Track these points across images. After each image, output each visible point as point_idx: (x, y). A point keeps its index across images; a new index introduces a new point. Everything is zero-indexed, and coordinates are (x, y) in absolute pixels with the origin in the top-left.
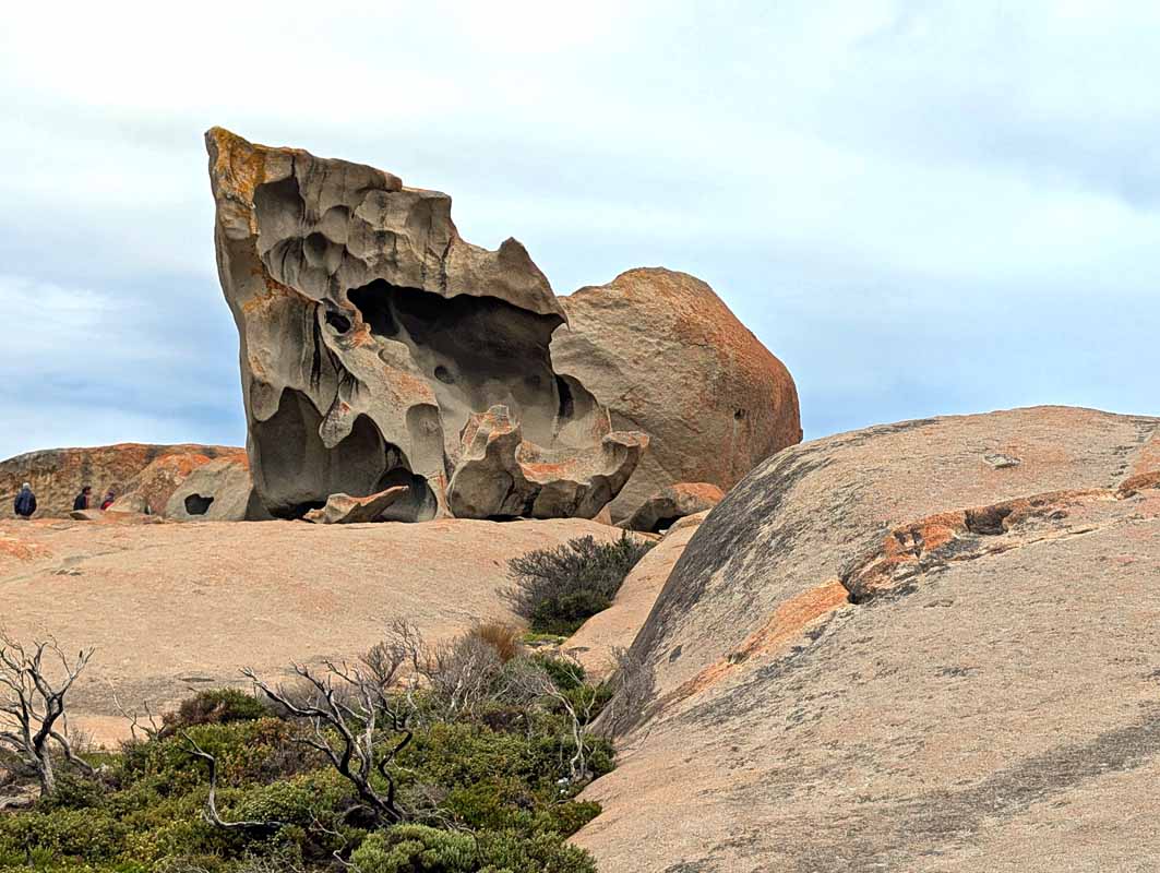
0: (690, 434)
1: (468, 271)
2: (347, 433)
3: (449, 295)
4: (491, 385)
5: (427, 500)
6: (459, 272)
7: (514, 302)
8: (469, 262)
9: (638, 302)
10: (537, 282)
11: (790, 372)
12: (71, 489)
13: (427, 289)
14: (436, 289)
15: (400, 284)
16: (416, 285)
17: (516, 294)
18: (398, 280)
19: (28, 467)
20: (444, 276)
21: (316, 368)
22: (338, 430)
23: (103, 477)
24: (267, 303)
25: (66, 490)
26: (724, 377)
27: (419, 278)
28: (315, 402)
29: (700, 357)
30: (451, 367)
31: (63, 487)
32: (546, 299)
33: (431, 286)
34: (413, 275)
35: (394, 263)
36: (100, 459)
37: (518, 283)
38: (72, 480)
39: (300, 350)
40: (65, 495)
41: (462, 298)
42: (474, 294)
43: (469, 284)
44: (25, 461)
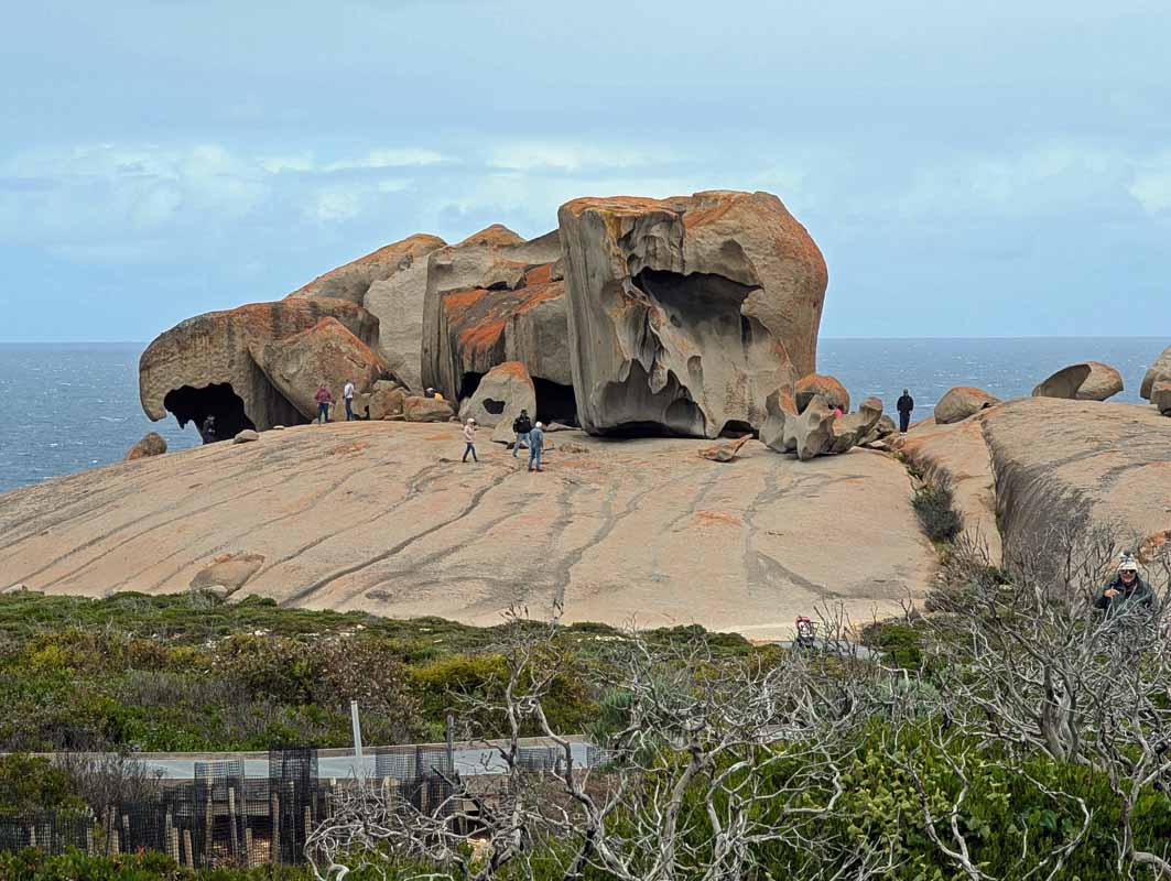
0: (787, 324)
1: (698, 257)
2: (665, 384)
3: (686, 274)
4: (703, 324)
5: (697, 415)
6: (693, 258)
7: (730, 277)
8: (699, 250)
9: (748, 228)
10: (747, 266)
11: (825, 259)
12: (221, 348)
13: (674, 270)
14: (678, 270)
15: (659, 269)
16: (668, 269)
17: (732, 273)
18: (658, 267)
19: (189, 332)
20: (684, 261)
21: (643, 345)
22: (660, 382)
23: (243, 336)
24: (623, 311)
25: (217, 349)
26: (808, 280)
27: (669, 264)
28: (643, 364)
29: (792, 266)
30: (678, 315)
31: (215, 346)
32: (752, 276)
33: (676, 269)
34: (666, 264)
35: (655, 255)
36: (239, 321)
37: (734, 266)
38: (221, 340)
39: (636, 334)
40: (217, 353)
41: (695, 275)
42: (703, 272)
43: (700, 266)
44: (187, 328)
